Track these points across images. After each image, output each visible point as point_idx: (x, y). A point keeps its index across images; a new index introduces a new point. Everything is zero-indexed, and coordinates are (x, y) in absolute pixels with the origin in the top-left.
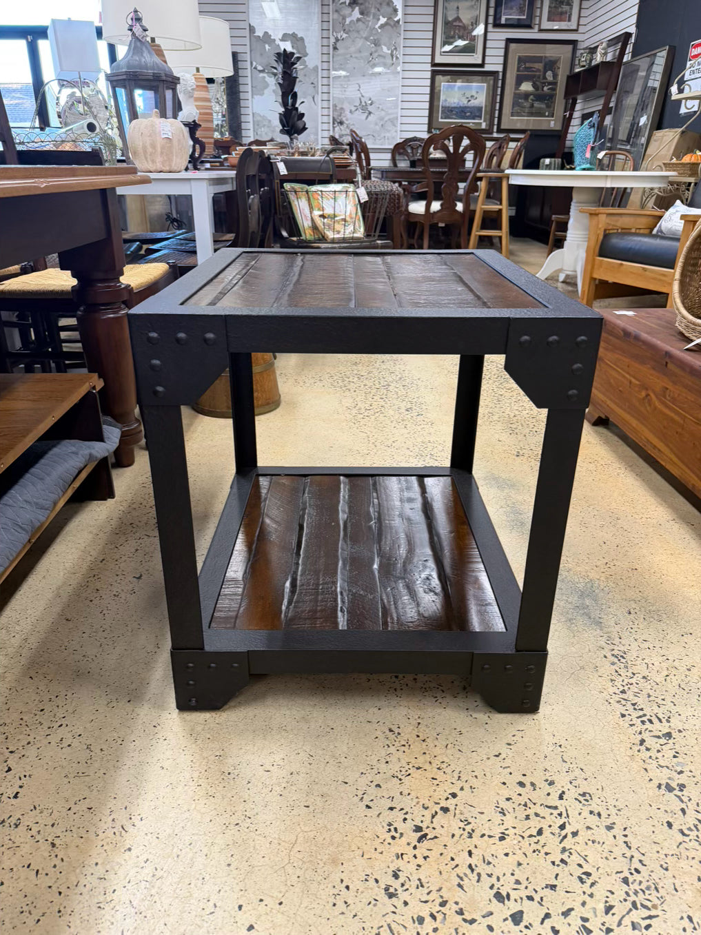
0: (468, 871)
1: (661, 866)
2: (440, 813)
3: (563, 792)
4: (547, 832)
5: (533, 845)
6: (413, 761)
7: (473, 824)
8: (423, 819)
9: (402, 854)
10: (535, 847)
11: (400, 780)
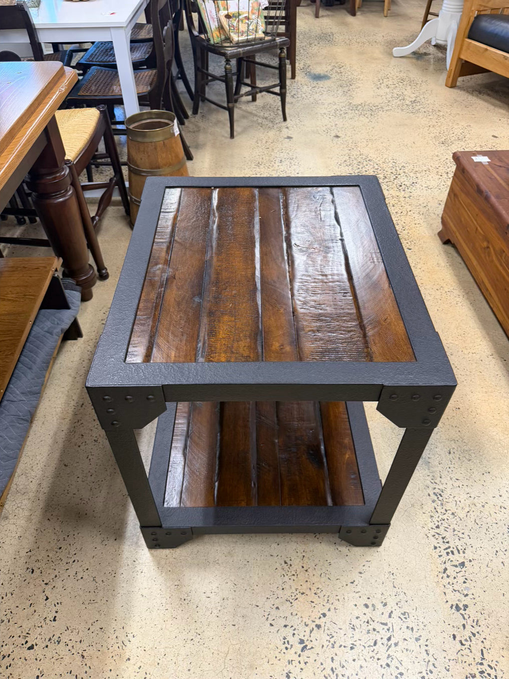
0: (331, 673)
1: (446, 668)
2: (315, 629)
3: (392, 612)
4: (379, 643)
5: (371, 652)
6: (300, 588)
7: (335, 637)
8: (305, 634)
9: (292, 661)
10: (371, 654)
11: (291, 603)
